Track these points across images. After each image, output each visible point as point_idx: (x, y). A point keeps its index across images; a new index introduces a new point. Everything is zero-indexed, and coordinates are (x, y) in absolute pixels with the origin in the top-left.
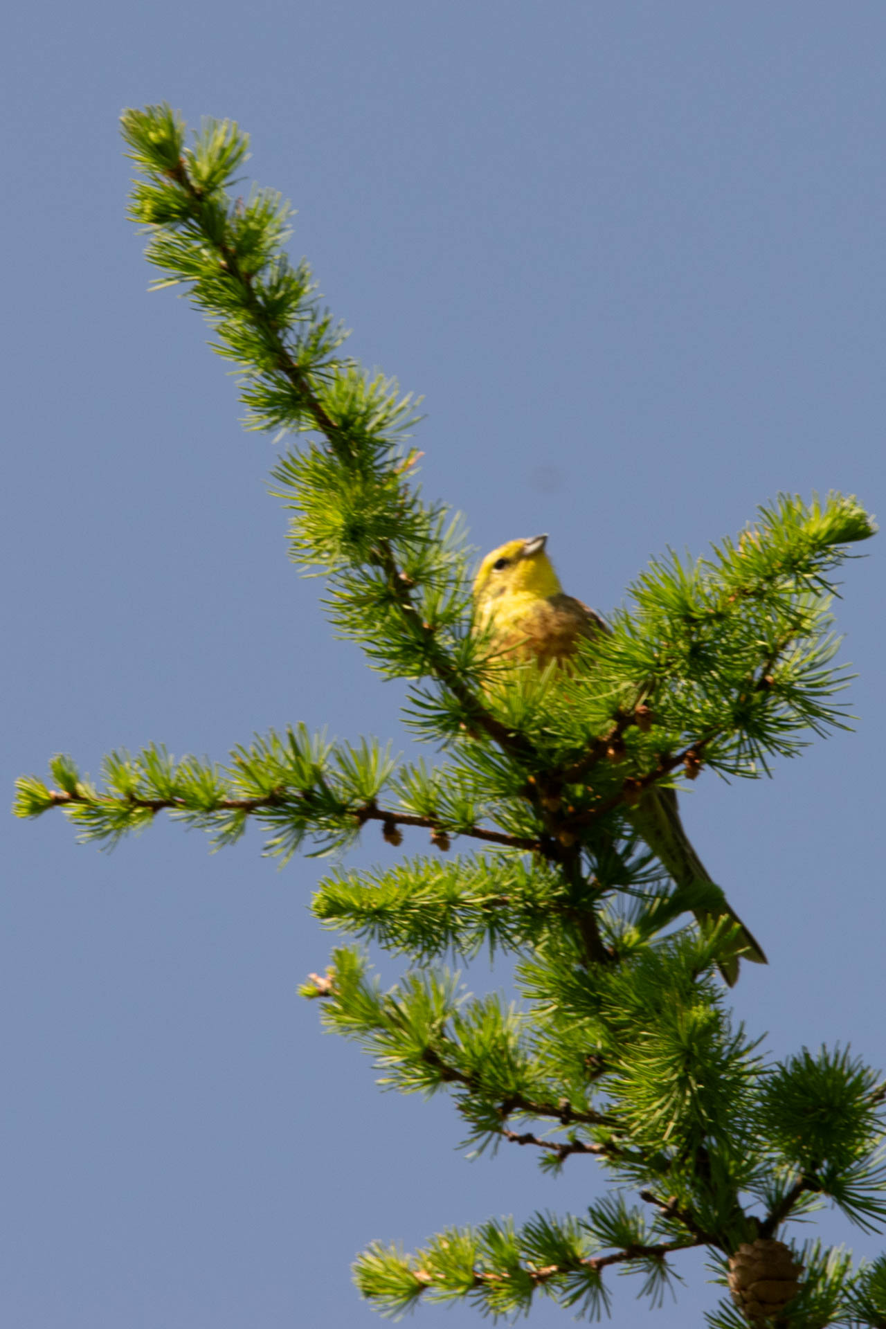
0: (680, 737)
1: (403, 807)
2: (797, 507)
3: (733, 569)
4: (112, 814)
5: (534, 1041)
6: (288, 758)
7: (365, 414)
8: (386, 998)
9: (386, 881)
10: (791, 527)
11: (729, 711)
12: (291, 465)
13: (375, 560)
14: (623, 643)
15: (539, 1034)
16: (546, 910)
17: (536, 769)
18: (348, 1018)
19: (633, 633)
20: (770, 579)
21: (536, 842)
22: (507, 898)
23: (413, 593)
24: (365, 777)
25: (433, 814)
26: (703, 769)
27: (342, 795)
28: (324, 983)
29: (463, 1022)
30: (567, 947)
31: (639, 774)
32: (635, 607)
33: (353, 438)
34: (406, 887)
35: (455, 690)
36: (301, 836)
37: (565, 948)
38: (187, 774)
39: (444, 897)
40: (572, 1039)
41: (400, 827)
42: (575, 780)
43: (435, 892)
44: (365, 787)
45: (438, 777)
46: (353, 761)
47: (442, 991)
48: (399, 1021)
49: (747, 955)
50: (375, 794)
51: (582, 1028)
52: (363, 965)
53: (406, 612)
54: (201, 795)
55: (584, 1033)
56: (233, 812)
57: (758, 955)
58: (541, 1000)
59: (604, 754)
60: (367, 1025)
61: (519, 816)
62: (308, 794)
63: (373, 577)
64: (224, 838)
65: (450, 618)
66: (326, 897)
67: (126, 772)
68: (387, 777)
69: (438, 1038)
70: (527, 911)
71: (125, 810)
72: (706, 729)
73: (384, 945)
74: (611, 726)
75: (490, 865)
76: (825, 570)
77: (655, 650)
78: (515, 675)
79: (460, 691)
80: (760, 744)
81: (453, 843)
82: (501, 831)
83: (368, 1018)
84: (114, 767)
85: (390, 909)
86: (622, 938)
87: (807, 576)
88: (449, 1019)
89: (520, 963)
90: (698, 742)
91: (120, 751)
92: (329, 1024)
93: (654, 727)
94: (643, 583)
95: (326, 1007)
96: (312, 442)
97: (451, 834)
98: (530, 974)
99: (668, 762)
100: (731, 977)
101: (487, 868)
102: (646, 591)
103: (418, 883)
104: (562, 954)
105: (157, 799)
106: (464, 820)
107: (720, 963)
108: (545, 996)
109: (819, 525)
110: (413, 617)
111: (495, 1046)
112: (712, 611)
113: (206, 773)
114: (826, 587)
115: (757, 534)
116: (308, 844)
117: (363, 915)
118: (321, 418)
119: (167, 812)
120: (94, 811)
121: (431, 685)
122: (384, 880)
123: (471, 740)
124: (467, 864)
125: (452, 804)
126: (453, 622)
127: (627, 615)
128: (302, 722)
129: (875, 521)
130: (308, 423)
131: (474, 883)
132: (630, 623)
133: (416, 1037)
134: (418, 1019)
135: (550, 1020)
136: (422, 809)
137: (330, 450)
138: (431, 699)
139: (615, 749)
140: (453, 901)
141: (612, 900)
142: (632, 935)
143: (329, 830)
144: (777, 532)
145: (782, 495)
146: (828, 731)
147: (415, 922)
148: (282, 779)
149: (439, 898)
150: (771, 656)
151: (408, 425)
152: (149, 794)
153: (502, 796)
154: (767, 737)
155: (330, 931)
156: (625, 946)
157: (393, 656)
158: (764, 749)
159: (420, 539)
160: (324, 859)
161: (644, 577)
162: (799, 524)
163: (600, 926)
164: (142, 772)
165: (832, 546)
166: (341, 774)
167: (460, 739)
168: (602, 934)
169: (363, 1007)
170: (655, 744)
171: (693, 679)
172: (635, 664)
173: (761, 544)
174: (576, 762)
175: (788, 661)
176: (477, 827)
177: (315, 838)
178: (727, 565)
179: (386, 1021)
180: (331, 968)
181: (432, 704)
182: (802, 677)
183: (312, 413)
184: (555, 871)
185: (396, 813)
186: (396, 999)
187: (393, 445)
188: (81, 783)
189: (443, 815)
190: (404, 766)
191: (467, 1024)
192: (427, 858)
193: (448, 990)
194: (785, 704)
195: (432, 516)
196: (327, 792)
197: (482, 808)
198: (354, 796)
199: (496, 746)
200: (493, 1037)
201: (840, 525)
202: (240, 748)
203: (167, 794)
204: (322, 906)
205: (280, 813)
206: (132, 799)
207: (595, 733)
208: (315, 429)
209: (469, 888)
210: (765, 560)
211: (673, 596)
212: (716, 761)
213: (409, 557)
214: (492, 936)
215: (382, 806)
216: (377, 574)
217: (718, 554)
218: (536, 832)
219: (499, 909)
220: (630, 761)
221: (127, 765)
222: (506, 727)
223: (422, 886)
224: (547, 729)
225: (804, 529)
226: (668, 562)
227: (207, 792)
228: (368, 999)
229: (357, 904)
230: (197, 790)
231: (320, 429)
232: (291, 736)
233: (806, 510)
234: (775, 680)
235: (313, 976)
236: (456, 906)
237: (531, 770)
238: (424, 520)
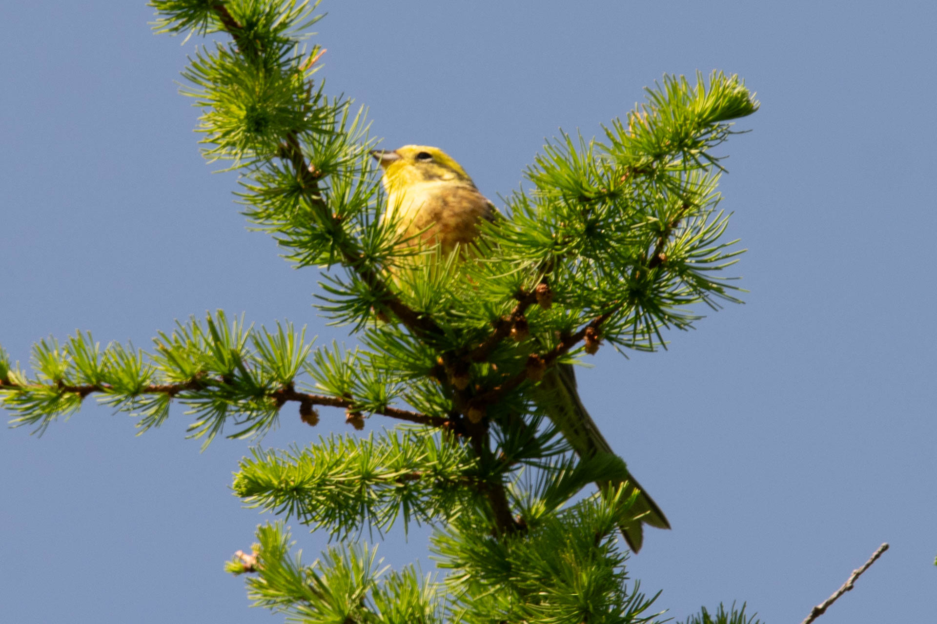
0: (579, 314)
1: (318, 388)
2: (682, 88)
3: (624, 149)
4: (43, 400)
5: (450, 610)
6: (208, 344)
7: (268, 14)
8: (308, 571)
9: (303, 459)
10: (678, 107)
11: (625, 287)
12: (200, 65)
13: (283, 154)
14: (520, 223)
15: (454, 602)
16: (456, 485)
17: (442, 349)
18: (272, 592)
19: (531, 214)
20: (659, 156)
21: (446, 420)
22: (419, 473)
23: (321, 184)
24: (282, 360)
25: (348, 395)
26: (602, 345)
27: (261, 378)
28: (249, 560)
29: (381, 592)
30: (478, 519)
31: (542, 352)
32: (532, 190)
33: (257, 36)
34: (322, 464)
35: (364, 276)
36: (221, 418)
37: (476, 520)
38: (112, 360)
39: (359, 473)
40: (485, 607)
41: (315, 408)
42: (482, 359)
43: (351, 469)
44: (282, 370)
45: (351, 360)
46: (270, 346)
47: (361, 565)
48: (321, 593)
49: (649, 520)
50: (292, 377)
51: (493, 595)
52: (286, 541)
53: (315, 202)
54: (126, 380)
55: (495, 599)
56: (157, 396)
57: (660, 520)
58: (455, 570)
59: (508, 333)
60: (291, 598)
61: (429, 396)
62: (228, 378)
63: (282, 169)
64: (149, 422)
65: (357, 206)
66: (245, 477)
67: (55, 359)
68: (303, 360)
69: (357, 607)
70: (439, 485)
71: (54, 395)
72: (603, 305)
73: (303, 520)
74: (513, 305)
75: (401, 441)
76: (710, 146)
77: (553, 230)
78: (419, 261)
79: (368, 276)
80: (656, 319)
81: (366, 422)
82: (413, 411)
83: (291, 591)
84: (43, 355)
85: (307, 486)
86: (529, 509)
87: (693, 151)
88: (368, 591)
89: (434, 535)
90: (596, 319)
91: (48, 340)
92: (255, 598)
93: (554, 305)
94: (539, 166)
95: (251, 582)
96: (220, 43)
97: (365, 413)
98: (444, 545)
99: (568, 339)
100: (635, 542)
101: (399, 445)
102: (543, 174)
103: (334, 460)
104: (474, 526)
105: (85, 385)
106: (377, 399)
107: (621, 527)
108: (458, 566)
109: (703, 104)
110: (321, 207)
111: (412, 614)
112: (605, 191)
113: (131, 359)
114: (713, 163)
115: (645, 114)
116: (230, 425)
117: (282, 493)
118: (227, 19)
119: (94, 395)
120: (24, 396)
121: (342, 273)
122: (301, 459)
123: (380, 323)
124: (380, 441)
125: (366, 385)
126: (360, 211)
127: (524, 198)
128: (220, 309)
129: (756, 98)
130: (215, 24)
131: (386, 458)
132: (528, 206)
133: (337, 608)
134: (338, 590)
135: (464, 588)
136: (336, 391)
137: (236, 50)
138: (342, 284)
139: (517, 328)
140: (367, 476)
141: (520, 473)
142: (539, 507)
143: (248, 413)
144: (664, 112)
145: (667, 76)
146: (719, 304)
147: (332, 497)
148: (203, 364)
149: (354, 474)
150: (663, 233)
151: (310, 24)
152: (78, 380)
153: (412, 377)
154: (662, 312)
155: (251, 508)
156: (533, 517)
157: (303, 245)
158: (659, 324)
159: (326, 132)
160: (244, 440)
161: (539, 160)
162: (684, 104)
163: (509, 498)
164: (70, 359)
165: (717, 124)
166: (259, 359)
167: (370, 324)
168: (511, 506)
169: (287, 581)
170: (555, 322)
171: (589, 256)
172: (534, 244)
173: (649, 123)
174: (480, 341)
175: (680, 238)
176: (389, 406)
177: (236, 420)
178: (616, 144)
179: (309, 593)
180: (256, 546)
181: (342, 290)
182: (694, 253)
183: (218, 14)
184: (464, 446)
185: (312, 395)
186: (318, 573)
187: (296, 42)
188: (12, 371)
189: (357, 395)
190: (319, 349)
191: (385, 594)
192: (341, 437)
193: (367, 563)
194: (678, 280)
195: (336, 110)
196: (246, 375)
197: (393, 389)
198: (272, 380)
199: (403, 329)
200: (409, 604)
201: (723, 103)
202: (163, 335)
203: (94, 380)
204: (243, 486)
205: (202, 397)
206: (61, 384)
207: (498, 313)
208: (222, 30)
209: (383, 464)
210: (654, 140)
211: (566, 177)
212: (614, 336)
213: (316, 150)
214: (406, 509)
215: (298, 389)
216: (286, 167)
217: (608, 135)
218: (445, 410)
219: (411, 483)
220: (533, 339)
221: (55, 353)
222: (415, 310)
223: (337, 463)
224: (453, 312)
225: (689, 109)
226: (562, 145)
227: (132, 377)
228: (292, 573)
229: (275, 482)
230: (121, 375)
231: (226, 29)
232: (211, 323)
233: (692, 91)
234: (667, 257)
235: (239, 553)
236: (370, 481)
237: (438, 351)
238: (328, 114)
